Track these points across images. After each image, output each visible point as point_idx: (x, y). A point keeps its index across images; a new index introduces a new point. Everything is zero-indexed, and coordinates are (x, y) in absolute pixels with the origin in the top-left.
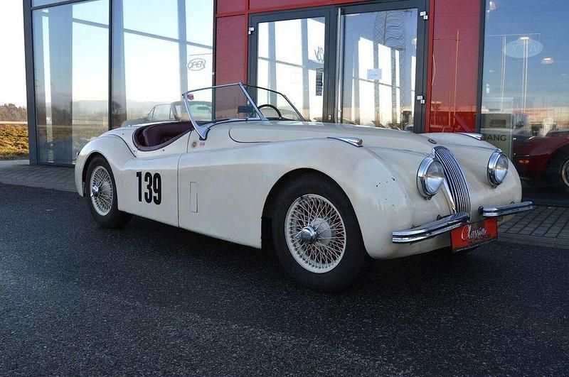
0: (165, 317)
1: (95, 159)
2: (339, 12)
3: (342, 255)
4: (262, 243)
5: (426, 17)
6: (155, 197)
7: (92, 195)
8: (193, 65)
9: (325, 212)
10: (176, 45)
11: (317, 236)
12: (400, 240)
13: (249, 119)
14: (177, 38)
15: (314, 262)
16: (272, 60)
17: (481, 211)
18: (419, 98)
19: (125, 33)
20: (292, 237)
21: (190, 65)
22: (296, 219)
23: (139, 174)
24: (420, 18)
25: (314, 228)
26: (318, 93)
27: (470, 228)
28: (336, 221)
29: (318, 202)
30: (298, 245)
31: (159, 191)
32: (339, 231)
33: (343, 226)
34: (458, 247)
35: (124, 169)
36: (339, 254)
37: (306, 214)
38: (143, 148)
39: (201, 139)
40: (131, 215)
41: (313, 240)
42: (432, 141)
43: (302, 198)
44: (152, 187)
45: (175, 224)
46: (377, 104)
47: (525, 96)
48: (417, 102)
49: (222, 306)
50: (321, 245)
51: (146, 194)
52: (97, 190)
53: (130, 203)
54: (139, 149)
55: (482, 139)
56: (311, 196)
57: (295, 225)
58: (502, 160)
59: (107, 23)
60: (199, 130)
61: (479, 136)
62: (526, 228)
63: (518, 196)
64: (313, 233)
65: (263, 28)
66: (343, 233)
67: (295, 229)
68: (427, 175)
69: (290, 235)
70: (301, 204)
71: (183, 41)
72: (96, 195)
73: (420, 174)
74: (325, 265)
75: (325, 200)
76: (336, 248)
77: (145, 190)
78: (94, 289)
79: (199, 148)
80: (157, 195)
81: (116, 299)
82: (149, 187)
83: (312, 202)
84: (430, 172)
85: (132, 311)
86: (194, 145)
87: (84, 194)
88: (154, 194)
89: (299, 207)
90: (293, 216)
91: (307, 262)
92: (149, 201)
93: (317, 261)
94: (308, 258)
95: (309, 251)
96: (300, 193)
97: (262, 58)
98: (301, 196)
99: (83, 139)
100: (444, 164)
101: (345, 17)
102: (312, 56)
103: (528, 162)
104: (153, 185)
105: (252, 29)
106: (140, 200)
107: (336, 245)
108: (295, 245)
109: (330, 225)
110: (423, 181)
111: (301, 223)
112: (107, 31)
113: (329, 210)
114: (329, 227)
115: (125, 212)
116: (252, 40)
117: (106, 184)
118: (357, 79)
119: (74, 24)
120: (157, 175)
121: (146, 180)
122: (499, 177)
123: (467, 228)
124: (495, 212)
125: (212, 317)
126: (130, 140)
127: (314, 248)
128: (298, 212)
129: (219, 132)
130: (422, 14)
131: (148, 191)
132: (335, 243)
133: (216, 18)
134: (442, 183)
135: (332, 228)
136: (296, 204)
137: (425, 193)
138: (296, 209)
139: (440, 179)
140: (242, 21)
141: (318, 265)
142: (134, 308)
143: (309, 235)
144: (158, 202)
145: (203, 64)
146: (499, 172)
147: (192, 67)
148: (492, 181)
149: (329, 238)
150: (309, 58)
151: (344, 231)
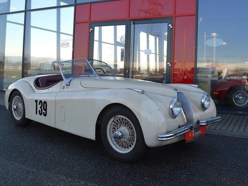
0: (48, 177)
1: (15, 92)
2: (132, 23)
3: (134, 145)
4: (96, 138)
5: (171, 27)
6: (44, 113)
7: (13, 109)
8: (63, 45)
9: (126, 124)
10: (55, 34)
11: (122, 135)
12: (161, 139)
13: (90, 75)
14: (56, 31)
15: (120, 148)
16: (100, 42)
17: (198, 122)
18: (168, 63)
19: (31, 28)
20: (110, 135)
21: (62, 45)
22: (112, 127)
23: (36, 101)
24: (169, 27)
25: (120, 132)
26: (122, 60)
27: (193, 131)
28: (132, 129)
29: (122, 119)
30: (113, 139)
31: (46, 110)
32: (133, 133)
33: (135, 131)
34: (188, 140)
35: (29, 98)
36: (133, 144)
37: (117, 124)
38: (38, 88)
39: (67, 85)
40: (32, 120)
41: (120, 138)
42: (176, 90)
43: (115, 117)
44: (42, 108)
45: (54, 126)
46: (148, 61)
47: (214, 59)
48: (167, 65)
49: (76, 171)
50: (124, 140)
51: (39, 111)
52: (15, 108)
53: (32, 115)
54: (37, 89)
55: (198, 87)
56: (119, 116)
57: (112, 130)
58: (207, 98)
59: (23, 23)
60: (66, 81)
61: (197, 86)
62: (218, 127)
63: (215, 114)
64: (120, 134)
65: (97, 29)
66: (135, 134)
67: (112, 131)
68: (174, 107)
69: (109, 134)
70: (114, 119)
71: (58, 32)
72: (15, 110)
73: (171, 107)
74: (126, 149)
75: (126, 118)
76: (131, 141)
77: (39, 109)
78: (13, 161)
79: (66, 89)
80: (45, 112)
81: (24, 167)
82: (41, 108)
83: (120, 119)
84: (176, 106)
85: (31, 174)
86: (64, 88)
87: (9, 109)
88: (43, 111)
89: (114, 121)
90: (111, 125)
91: (117, 148)
92: (41, 114)
93: (122, 147)
94: (118, 146)
95: (118, 142)
96: (114, 115)
97: (96, 41)
98: (115, 116)
99: (9, 77)
100: (182, 101)
101: (134, 26)
102: (118, 40)
103: (217, 93)
104: (43, 107)
105: (92, 29)
106: (36, 114)
107: (131, 140)
108: (111, 139)
109: (129, 130)
110: (172, 110)
111: (115, 129)
112: (23, 27)
113: (128, 123)
114: (128, 131)
115: (29, 119)
116: (92, 34)
117: (20, 105)
118: (139, 50)
119: (7, 23)
120: (45, 102)
121: (40, 104)
122: (206, 106)
123: (192, 131)
124: (205, 123)
125: (71, 177)
126: (32, 84)
127: (121, 141)
128: (113, 123)
129: (76, 82)
130: (169, 25)
131: (40, 110)
132: (131, 139)
133: (75, 24)
134: (181, 110)
135: (129, 132)
136: (112, 119)
137: (173, 115)
138: (112, 122)
139: (180, 109)
140: (87, 25)
141: (122, 149)
142: (33, 172)
143: (118, 135)
144: (45, 115)
145: (68, 44)
146: (206, 104)
147: (63, 46)
148: (203, 108)
149: (128, 137)
150: (117, 41)
151: (135, 133)
